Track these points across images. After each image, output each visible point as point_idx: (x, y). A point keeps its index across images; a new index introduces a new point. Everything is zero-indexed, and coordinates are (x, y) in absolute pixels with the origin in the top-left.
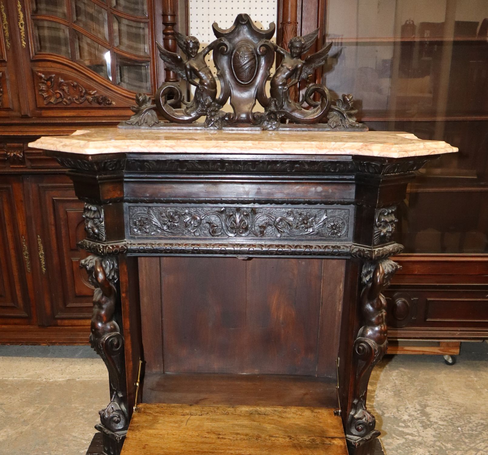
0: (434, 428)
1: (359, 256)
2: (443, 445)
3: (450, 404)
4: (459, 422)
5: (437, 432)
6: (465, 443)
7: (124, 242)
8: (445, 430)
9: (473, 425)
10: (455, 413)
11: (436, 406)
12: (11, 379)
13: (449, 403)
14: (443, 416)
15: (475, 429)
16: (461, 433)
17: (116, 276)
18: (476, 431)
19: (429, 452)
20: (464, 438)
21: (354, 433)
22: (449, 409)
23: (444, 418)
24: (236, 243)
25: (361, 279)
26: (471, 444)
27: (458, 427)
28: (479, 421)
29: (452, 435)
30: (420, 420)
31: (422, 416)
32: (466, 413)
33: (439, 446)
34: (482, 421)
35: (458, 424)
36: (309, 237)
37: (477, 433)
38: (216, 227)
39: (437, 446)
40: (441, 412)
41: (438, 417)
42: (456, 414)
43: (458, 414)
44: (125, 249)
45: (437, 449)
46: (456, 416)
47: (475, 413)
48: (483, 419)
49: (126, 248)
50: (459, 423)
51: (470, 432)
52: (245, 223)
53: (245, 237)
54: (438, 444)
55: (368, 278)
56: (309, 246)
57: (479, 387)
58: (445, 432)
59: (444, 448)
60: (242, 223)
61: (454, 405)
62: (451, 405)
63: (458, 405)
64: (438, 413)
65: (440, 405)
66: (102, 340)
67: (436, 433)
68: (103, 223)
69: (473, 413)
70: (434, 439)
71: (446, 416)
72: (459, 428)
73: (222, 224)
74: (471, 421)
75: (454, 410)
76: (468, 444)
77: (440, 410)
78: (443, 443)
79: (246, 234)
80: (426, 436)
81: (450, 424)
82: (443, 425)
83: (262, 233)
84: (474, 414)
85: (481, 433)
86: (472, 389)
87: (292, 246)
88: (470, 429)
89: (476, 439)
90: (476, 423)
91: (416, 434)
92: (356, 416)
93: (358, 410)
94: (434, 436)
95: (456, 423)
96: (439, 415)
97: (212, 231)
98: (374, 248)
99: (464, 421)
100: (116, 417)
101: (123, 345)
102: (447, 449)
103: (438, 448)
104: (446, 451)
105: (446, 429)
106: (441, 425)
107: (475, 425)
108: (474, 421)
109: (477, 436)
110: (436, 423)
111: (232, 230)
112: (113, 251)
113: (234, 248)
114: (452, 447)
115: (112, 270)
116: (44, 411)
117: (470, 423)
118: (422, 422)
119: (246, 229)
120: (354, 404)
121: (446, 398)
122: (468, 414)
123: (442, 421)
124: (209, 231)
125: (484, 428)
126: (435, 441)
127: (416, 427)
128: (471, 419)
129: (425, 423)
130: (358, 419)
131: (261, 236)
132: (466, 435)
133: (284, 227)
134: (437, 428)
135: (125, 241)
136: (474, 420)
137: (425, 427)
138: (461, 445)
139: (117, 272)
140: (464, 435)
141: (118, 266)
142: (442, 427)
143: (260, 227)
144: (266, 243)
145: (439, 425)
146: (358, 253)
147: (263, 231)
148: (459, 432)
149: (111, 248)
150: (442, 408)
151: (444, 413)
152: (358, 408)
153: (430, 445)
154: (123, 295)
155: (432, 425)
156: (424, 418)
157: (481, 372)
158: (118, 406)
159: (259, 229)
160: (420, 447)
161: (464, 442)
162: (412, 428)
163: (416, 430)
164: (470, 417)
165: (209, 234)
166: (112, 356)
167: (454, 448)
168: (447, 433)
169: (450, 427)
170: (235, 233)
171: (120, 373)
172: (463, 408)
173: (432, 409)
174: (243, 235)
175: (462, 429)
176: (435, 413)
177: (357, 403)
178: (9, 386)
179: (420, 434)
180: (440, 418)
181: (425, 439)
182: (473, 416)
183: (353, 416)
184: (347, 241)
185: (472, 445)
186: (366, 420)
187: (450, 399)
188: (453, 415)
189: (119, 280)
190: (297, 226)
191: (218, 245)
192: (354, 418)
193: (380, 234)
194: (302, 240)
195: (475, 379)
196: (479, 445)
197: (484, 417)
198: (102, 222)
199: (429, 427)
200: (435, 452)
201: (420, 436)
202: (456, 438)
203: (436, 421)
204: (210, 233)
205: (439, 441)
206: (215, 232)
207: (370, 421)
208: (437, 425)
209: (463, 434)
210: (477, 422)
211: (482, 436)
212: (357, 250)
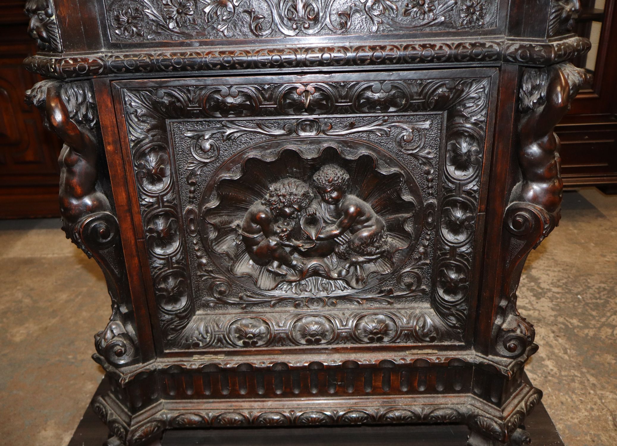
0: (550, 298)
1: (521, 58)
2: (567, 321)
3: (557, 265)
4: (575, 287)
5: (554, 303)
6: (594, 317)
7: (100, 54)
8: (563, 300)
9: (595, 291)
10: (566, 276)
11: (542, 267)
12: (50, 256)
13: (557, 263)
14: (555, 281)
15: (597, 296)
16: (584, 303)
17: (90, 116)
18: (600, 298)
19: (553, 332)
20: (589, 310)
21: (502, 353)
22: (559, 271)
23: (556, 283)
24: (299, 46)
25: (519, 100)
26: (601, 318)
27: (577, 294)
28: (600, 285)
29: (574, 306)
30: (529, 287)
31: (530, 282)
32: (581, 276)
33: (563, 324)
34: (603, 285)
35: (576, 291)
36: (428, 30)
37: (602, 301)
38: (262, 18)
39: (560, 323)
40: (551, 275)
41: (550, 281)
42: (569, 277)
43: (571, 277)
44: (101, 66)
45: (561, 328)
46: (570, 280)
47: (591, 275)
48: (604, 283)
49: (102, 63)
50: (576, 289)
51: (594, 301)
52: (314, 10)
53: (314, 35)
54: (561, 319)
55: (535, 98)
56: (430, 44)
57: (583, 241)
58: (564, 303)
59: (570, 326)
60: (308, 10)
61: (563, 265)
62: (559, 266)
63: (567, 266)
64: (548, 277)
65: (547, 267)
66: (78, 226)
67: (554, 305)
68: (54, 17)
69: (588, 275)
70: (553, 313)
71: (559, 281)
72: (579, 296)
73: (272, 13)
74: (589, 285)
75: (565, 271)
76: (597, 318)
77: (549, 272)
78: (567, 319)
79: (316, 30)
80: (543, 309)
81: (567, 291)
82: (558, 293)
83: (343, 25)
84: (590, 277)
85: (607, 302)
86: (576, 243)
87: (399, 47)
88: (592, 296)
89: (604, 310)
90: (596, 288)
91: (528, 306)
92: (504, 326)
93: (508, 316)
94: (553, 309)
95: (573, 288)
96: (549, 279)
97: (256, 27)
98: (550, 41)
99: (581, 285)
100: (119, 345)
101: (118, 232)
102: (574, 328)
103: (563, 327)
104: (574, 330)
105: (564, 298)
106: (556, 293)
107: (596, 290)
108: (594, 286)
109: (604, 305)
110: (549, 290)
111: (290, 24)
112: (75, 69)
113: (296, 56)
114: (579, 324)
115: (82, 103)
116: (80, 297)
117: (589, 288)
118: (532, 290)
119: (316, 20)
120: (501, 307)
121: (550, 257)
122: (583, 276)
123: (555, 287)
124: (250, 26)
125: (608, 294)
126: (556, 316)
127: (526, 297)
128: (589, 283)
129: (537, 291)
130: (509, 331)
131: (342, 33)
132: (591, 306)
133: (384, 14)
134: (553, 297)
135: (102, 52)
136: (593, 284)
137: (538, 296)
138: (590, 320)
139: (93, 107)
140: (588, 306)
141: (93, 97)
142: (558, 296)
143: (340, 15)
144: (352, 44)
145: (554, 292)
146: (520, 52)
147: (346, 23)
148: (581, 302)
149: (71, 62)
150: (549, 270)
151: (555, 276)
152: (507, 312)
153: (552, 322)
154: (109, 148)
155: (545, 293)
156: (533, 284)
157: (580, 223)
158: (123, 327)
159: (338, 19)
160: (540, 324)
161: (592, 315)
162: (522, 298)
163: (527, 301)
164: (586, 280)
165: (250, 34)
166: (101, 252)
167: (581, 325)
168: (566, 303)
169: (568, 296)
170: (296, 29)
171: (119, 276)
172: (574, 269)
173: (539, 272)
174: (311, 31)
175: (583, 298)
176: (544, 278)
177: (507, 306)
178: (46, 266)
179: (535, 306)
180: (552, 283)
181: (543, 314)
182: (589, 278)
183: (500, 327)
184: (495, 34)
185: (603, 320)
186: (521, 332)
187: (556, 258)
188: (566, 278)
189: (97, 123)
190: (406, 11)
191: (266, 52)
192: (503, 330)
193: (561, 14)
194: (414, 36)
195: (576, 231)
196: (611, 319)
197: (604, 280)
198: (52, 16)
199: (544, 297)
200: (560, 331)
201: (535, 309)
202: (580, 310)
203: (548, 287)
204: (252, 31)
205: (560, 315)
206: (261, 29)
207: (529, 335)
208: (551, 293)
209: (587, 304)
210: (597, 286)
211: (610, 305)
212: (517, 46)
